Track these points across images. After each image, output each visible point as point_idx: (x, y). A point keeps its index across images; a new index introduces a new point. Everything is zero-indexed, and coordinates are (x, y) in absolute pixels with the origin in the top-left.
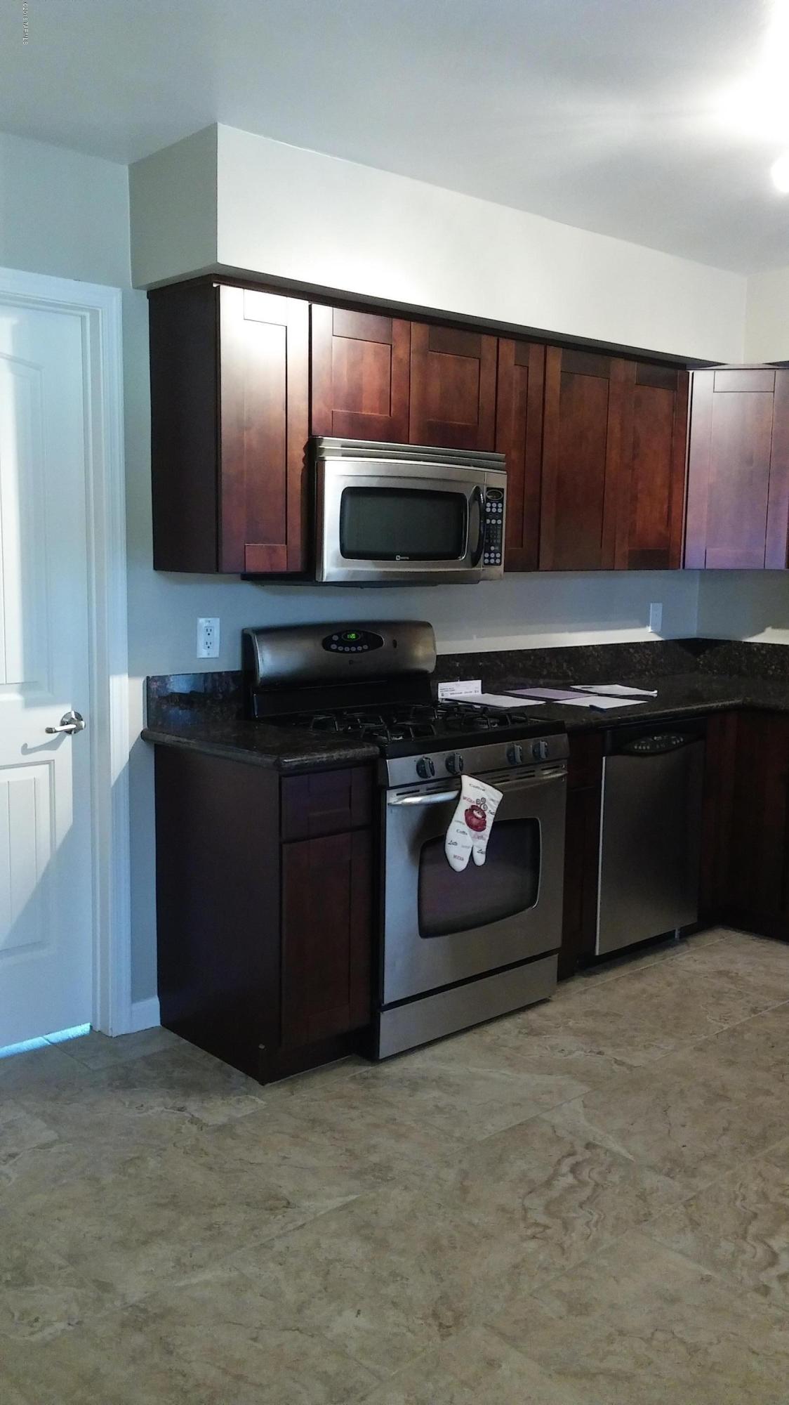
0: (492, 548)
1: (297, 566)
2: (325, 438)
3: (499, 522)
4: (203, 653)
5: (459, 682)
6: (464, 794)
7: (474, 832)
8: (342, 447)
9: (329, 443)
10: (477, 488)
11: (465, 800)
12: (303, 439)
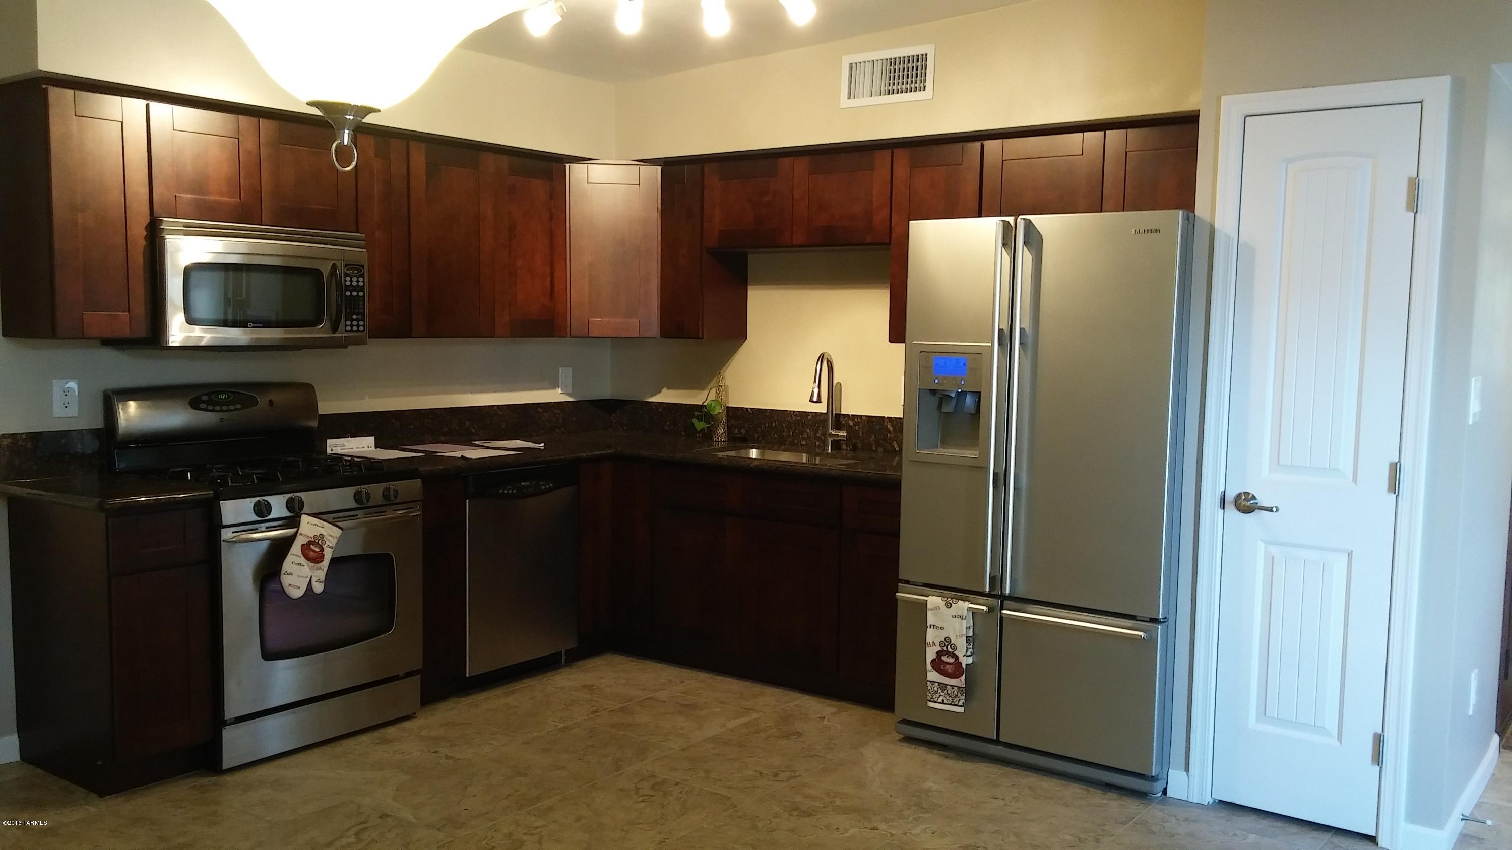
0: (355, 317)
1: (142, 331)
2: (165, 219)
3: (361, 294)
5: (349, 439)
7: (311, 564)
8: (184, 227)
9: (168, 223)
10: (334, 266)
11: (301, 536)
12: (145, 220)
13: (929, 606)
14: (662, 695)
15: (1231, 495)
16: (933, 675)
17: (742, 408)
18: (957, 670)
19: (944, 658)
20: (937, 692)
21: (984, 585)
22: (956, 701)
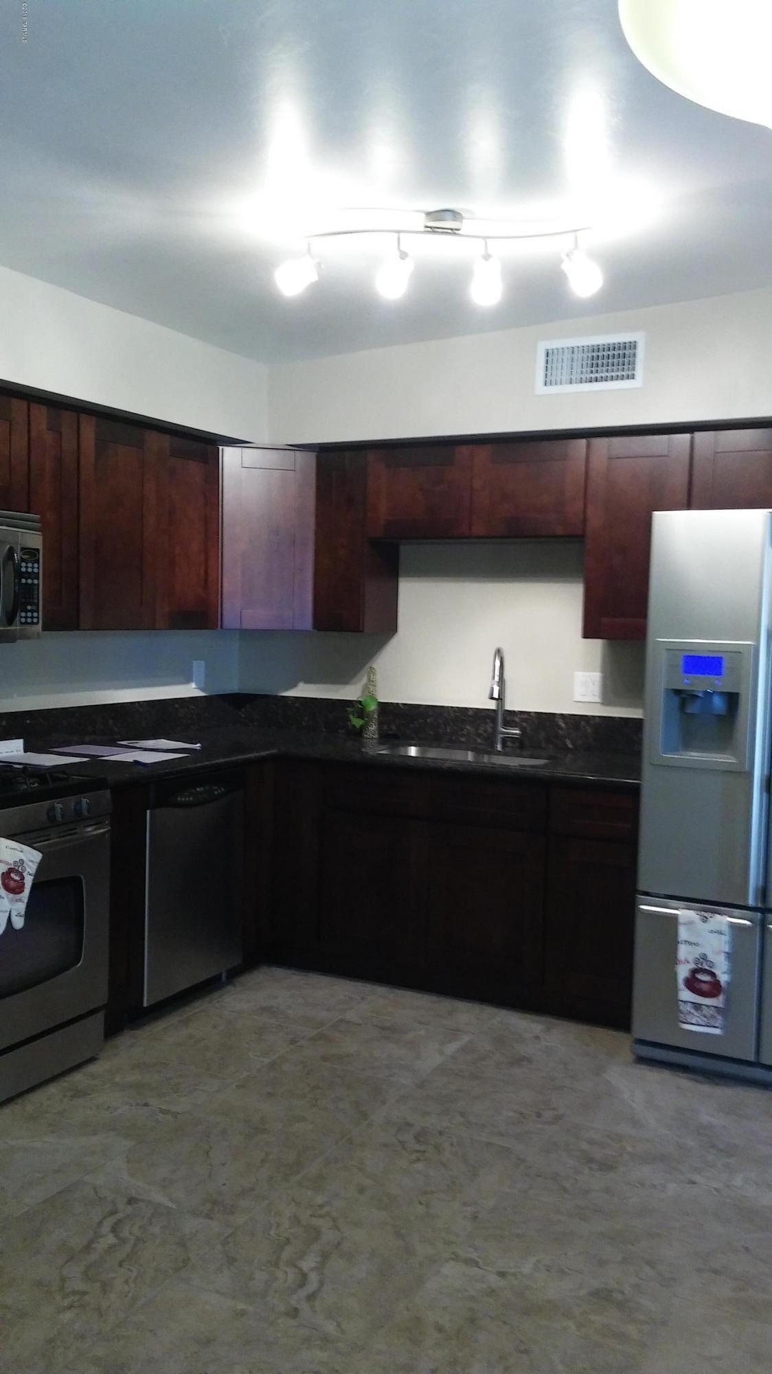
0: (29, 608)
3: (36, 582)
7: (11, 896)
10: (11, 548)
13: (680, 920)
14: (351, 1015)
16: (686, 995)
17: (391, 703)
18: (714, 989)
19: (699, 977)
20: (689, 1013)
21: (746, 898)
22: (712, 1022)
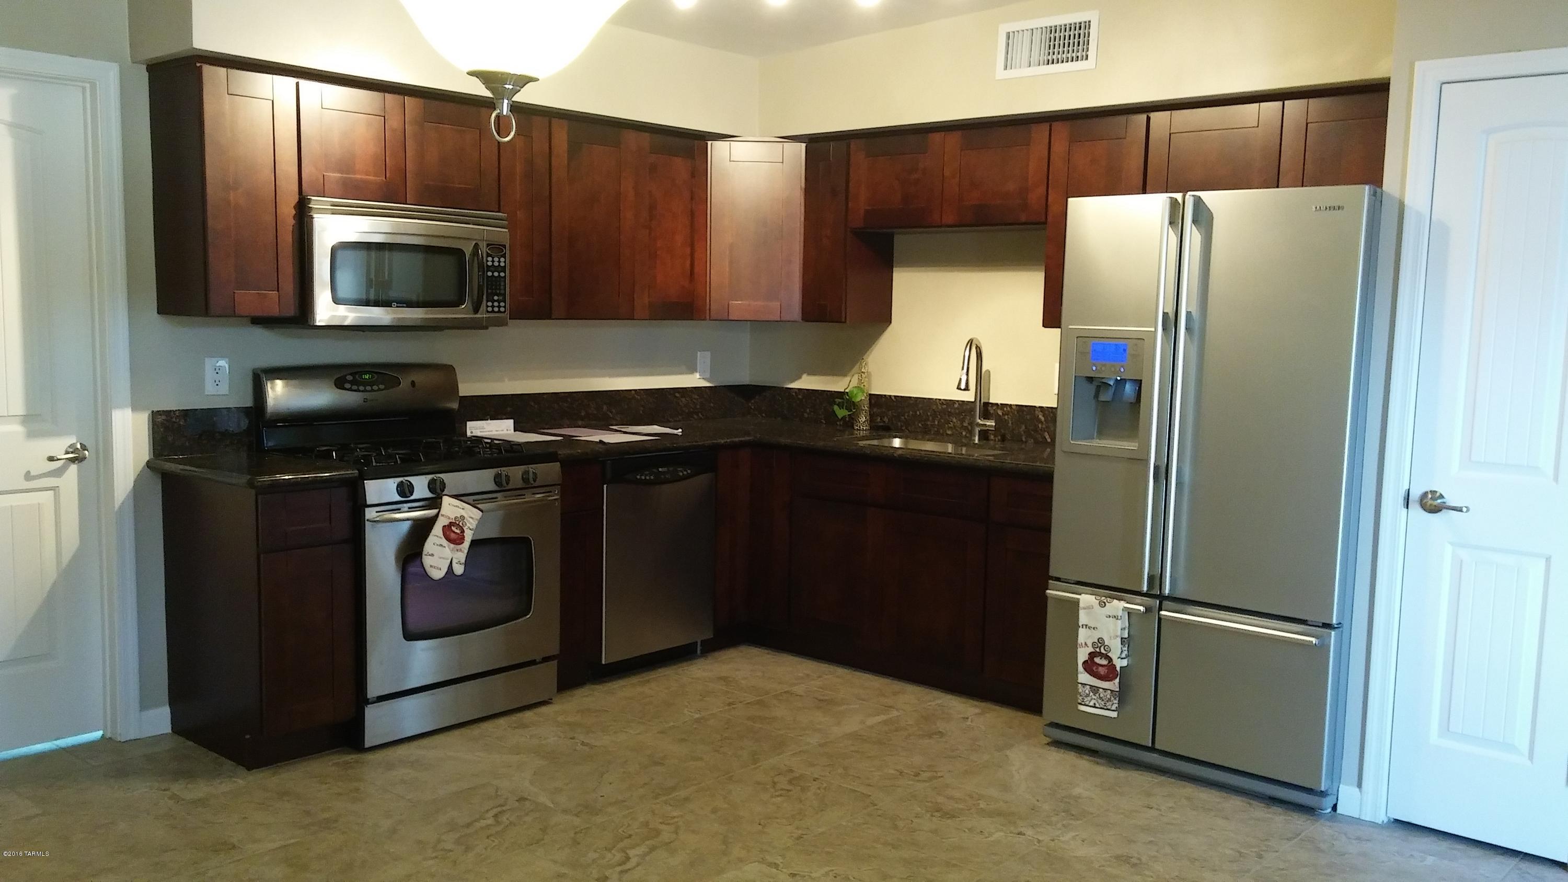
0: (496, 298)
1: (291, 310)
2: (313, 198)
3: (502, 274)
4: (210, 389)
5: (489, 421)
6: (443, 512)
7: (452, 546)
8: (332, 206)
9: (316, 202)
10: (476, 245)
11: (442, 518)
12: (295, 199)
13: (1081, 605)
14: (799, 689)
15: (1416, 494)
16: (1084, 677)
17: (885, 395)
18: (1110, 673)
19: (1097, 660)
20: (1088, 695)
21: (1141, 584)
22: (1109, 705)
